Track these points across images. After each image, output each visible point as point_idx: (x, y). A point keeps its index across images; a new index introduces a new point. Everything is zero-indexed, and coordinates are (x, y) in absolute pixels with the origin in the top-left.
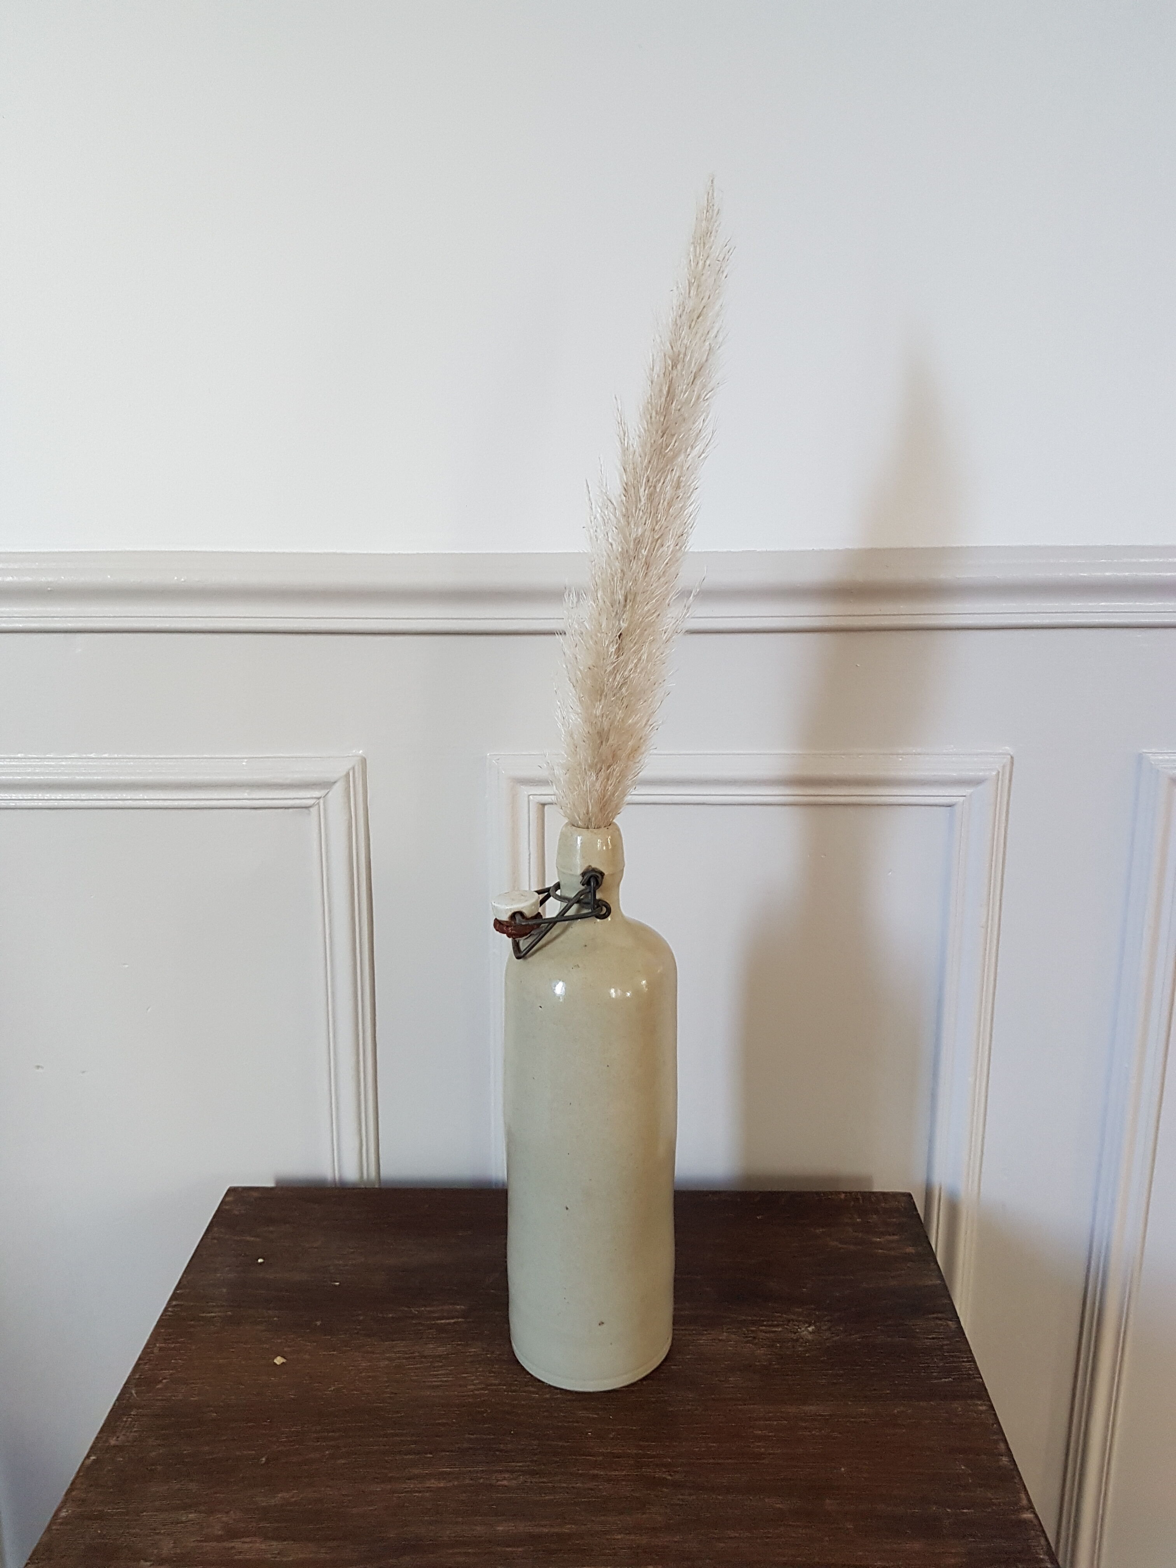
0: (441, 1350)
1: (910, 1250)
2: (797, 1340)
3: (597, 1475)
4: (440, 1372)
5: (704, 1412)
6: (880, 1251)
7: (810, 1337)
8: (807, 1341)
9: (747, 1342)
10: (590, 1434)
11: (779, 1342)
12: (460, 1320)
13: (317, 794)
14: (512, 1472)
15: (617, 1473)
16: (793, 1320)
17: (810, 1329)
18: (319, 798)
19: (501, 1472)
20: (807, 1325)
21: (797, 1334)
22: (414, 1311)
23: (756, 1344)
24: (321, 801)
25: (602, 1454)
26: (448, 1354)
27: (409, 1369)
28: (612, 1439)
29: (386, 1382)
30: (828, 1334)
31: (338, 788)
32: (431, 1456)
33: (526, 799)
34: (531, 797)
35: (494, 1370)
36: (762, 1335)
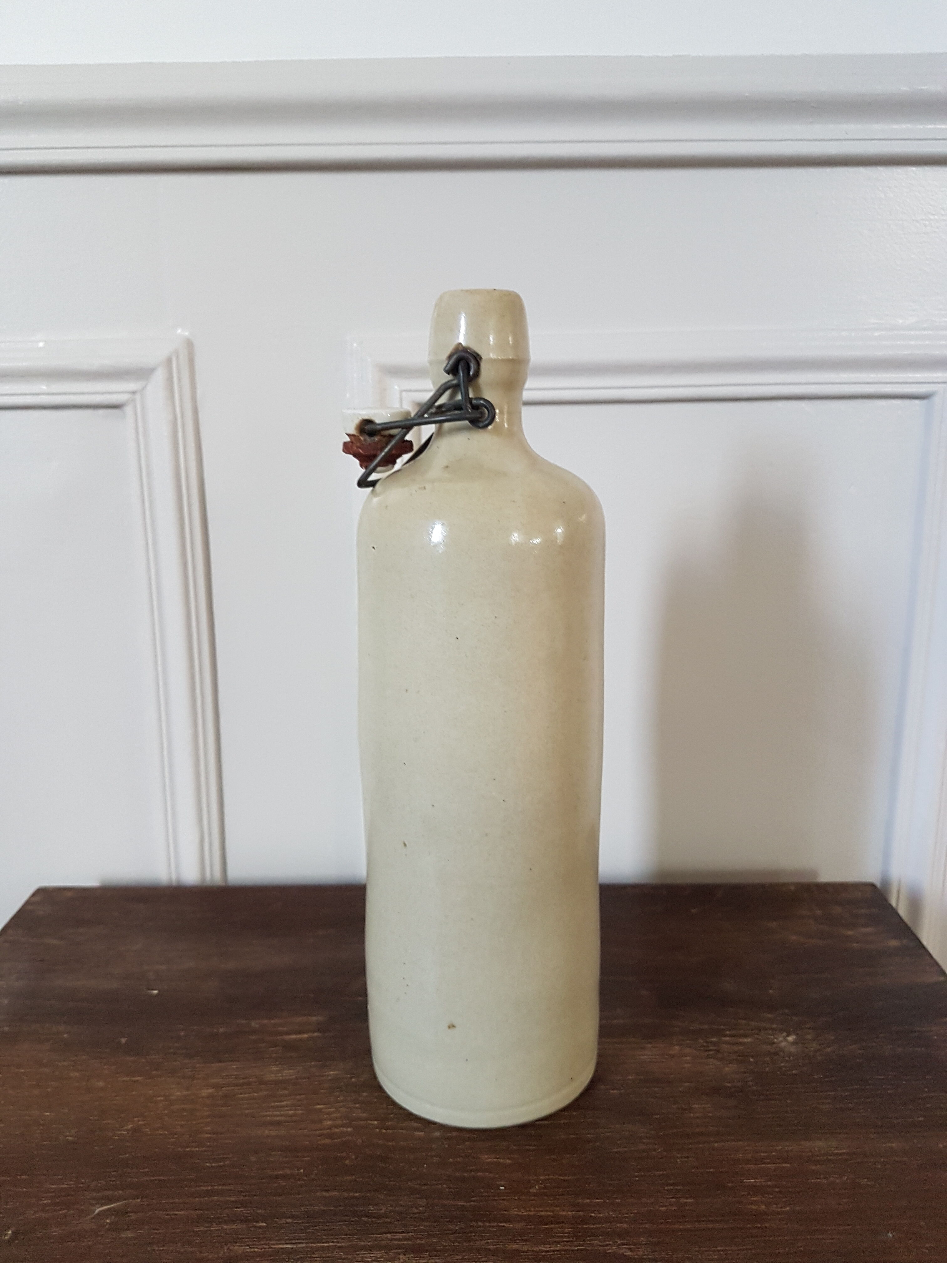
0: (288, 1073)
1: (894, 943)
2: (776, 1054)
3: (518, 1251)
4: (285, 1103)
5: (665, 1153)
6: (855, 945)
7: (793, 1049)
8: (790, 1054)
9: (708, 1057)
10: (502, 1188)
11: (752, 1056)
12: (316, 1034)
13: (132, 386)
14: (387, 1248)
15: (547, 1248)
16: (766, 1029)
17: (791, 1039)
18: (134, 393)
19: (369, 1249)
20: (785, 1034)
21: (774, 1046)
22: (254, 1024)
23: (721, 1060)
24: (138, 397)
25: (522, 1218)
26: (297, 1079)
27: (242, 1099)
28: (536, 1195)
29: (208, 1117)
30: (815, 1045)
31: (159, 376)
32: (264, 1224)
33: (398, 396)
34: (404, 393)
35: (361, 1099)
36: (725, 1047)
